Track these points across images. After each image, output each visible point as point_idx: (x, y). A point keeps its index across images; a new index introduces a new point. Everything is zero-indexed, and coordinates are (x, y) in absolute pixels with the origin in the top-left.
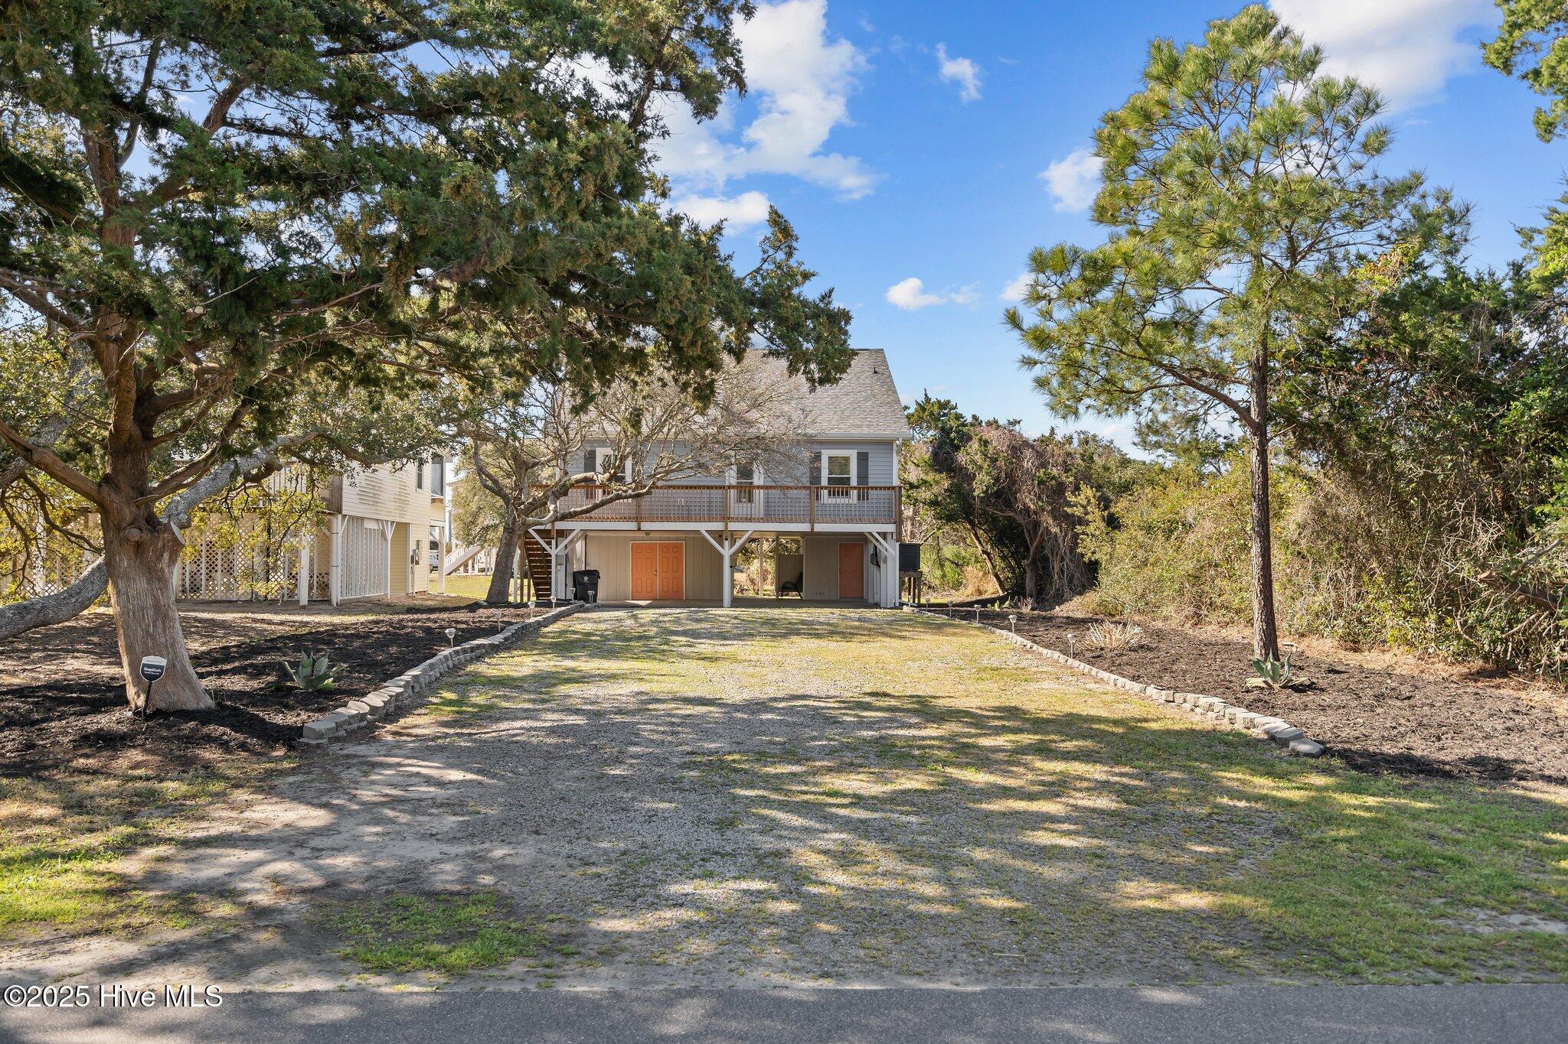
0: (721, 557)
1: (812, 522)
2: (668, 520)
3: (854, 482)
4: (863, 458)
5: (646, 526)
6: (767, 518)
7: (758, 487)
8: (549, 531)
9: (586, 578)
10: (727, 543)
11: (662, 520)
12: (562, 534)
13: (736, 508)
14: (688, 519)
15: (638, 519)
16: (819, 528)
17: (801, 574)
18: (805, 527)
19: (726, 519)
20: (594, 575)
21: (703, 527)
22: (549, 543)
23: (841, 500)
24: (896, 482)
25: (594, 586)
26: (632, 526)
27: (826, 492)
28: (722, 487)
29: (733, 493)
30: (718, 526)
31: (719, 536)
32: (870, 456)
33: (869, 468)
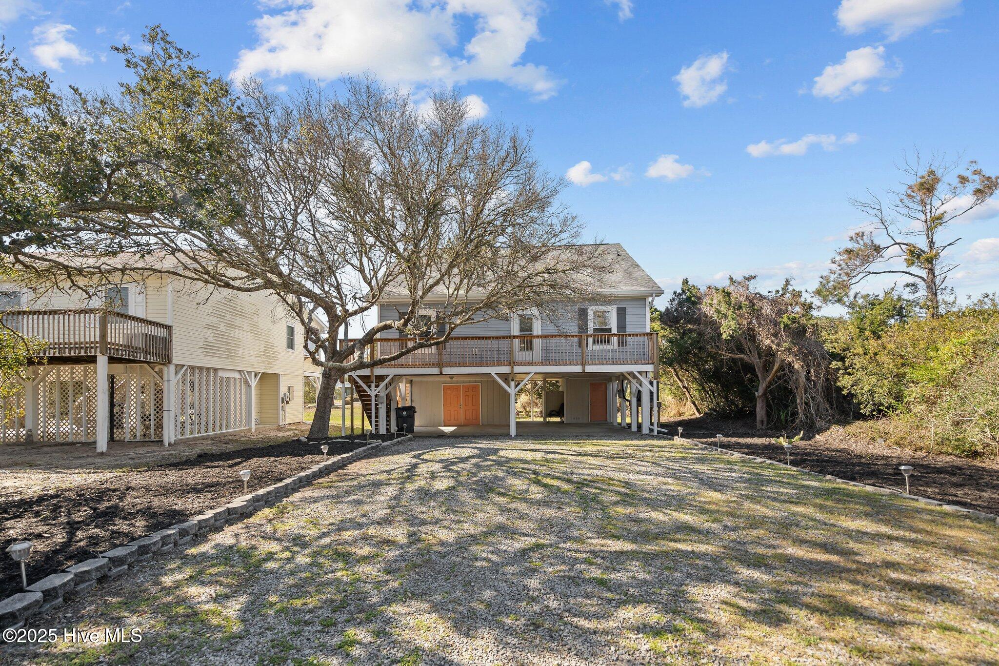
0: (507, 395)
1: (583, 365)
2: (465, 365)
3: (614, 331)
4: (621, 313)
5: (447, 370)
6: (545, 363)
7: (538, 336)
8: (369, 377)
9: (405, 413)
10: (513, 384)
11: (459, 365)
12: (380, 378)
13: (520, 355)
14: (481, 364)
15: (440, 365)
16: (590, 369)
17: (563, 405)
18: (578, 369)
19: (512, 363)
20: (411, 410)
21: (493, 370)
22: (370, 387)
23: (607, 347)
24: (648, 331)
25: (412, 418)
26: (436, 371)
27: (591, 340)
28: (508, 337)
29: (517, 341)
30: (505, 369)
31: (506, 377)
32: (627, 310)
33: (627, 320)
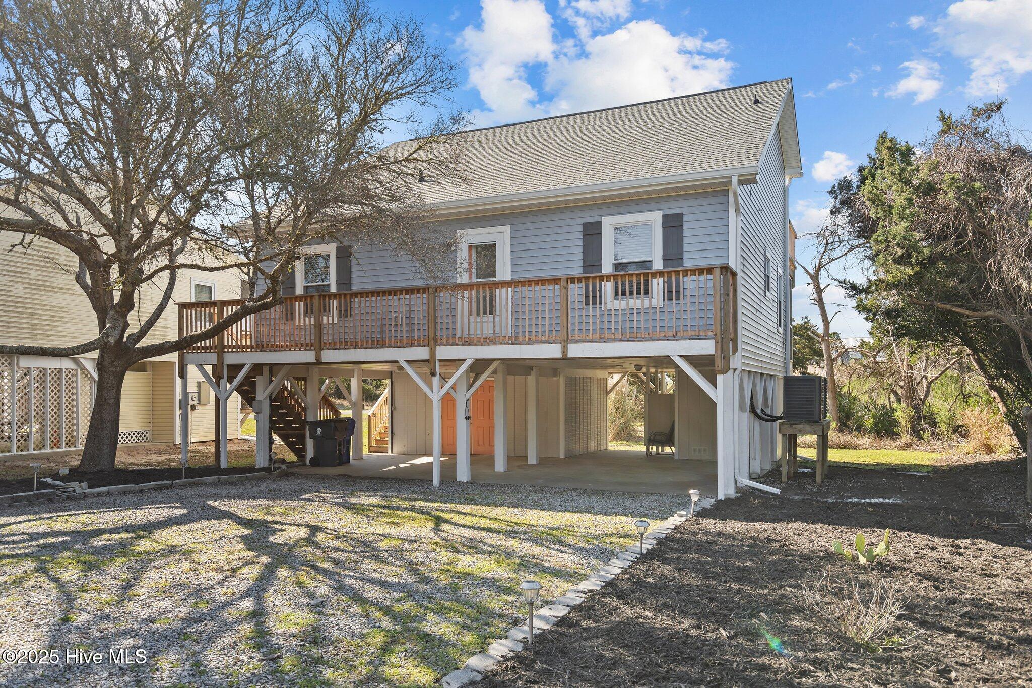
1: (568, 342)
2: (355, 345)
3: (658, 266)
4: (674, 226)
5: (328, 356)
9: (319, 430)
10: (435, 381)
11: (347, 345)
14: (381, 344)
16: (576, 351)
17: (674, 422)
18: (550, 351)
19: (431, 341)
21: (401, 355)
30: (422, 353)
32: (685, 218)
33: (686, 241)
